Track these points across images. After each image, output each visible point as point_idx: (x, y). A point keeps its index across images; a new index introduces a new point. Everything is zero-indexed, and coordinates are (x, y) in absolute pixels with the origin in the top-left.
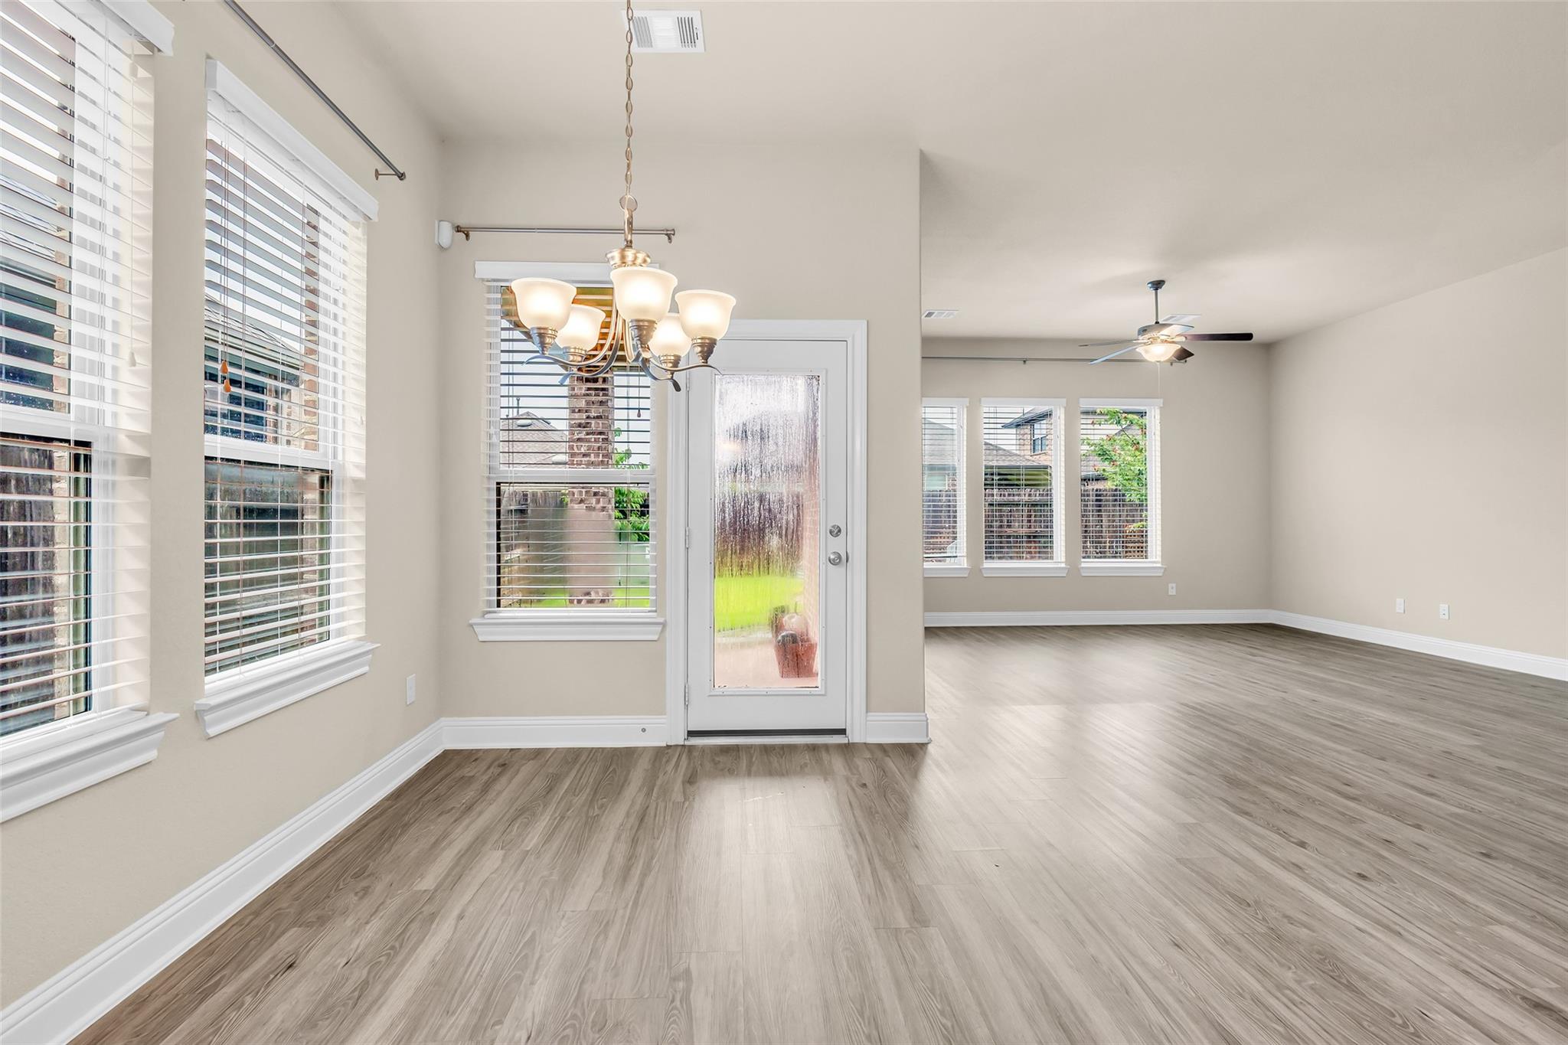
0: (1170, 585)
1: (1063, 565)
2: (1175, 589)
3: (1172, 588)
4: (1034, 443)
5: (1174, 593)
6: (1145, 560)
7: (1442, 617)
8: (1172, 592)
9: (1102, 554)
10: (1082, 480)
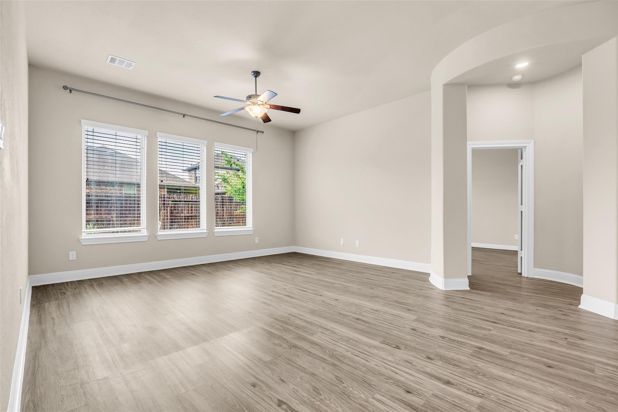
0: (256, 238)
1: (205, 231)
2: (258, 240)
3: (257, 240)
4: (196, 179)
5: (258, 242)
6: (245, 227)
7: (357, 245)
8: (257, 241)
9: (223, 225)
10: (215, 194)
